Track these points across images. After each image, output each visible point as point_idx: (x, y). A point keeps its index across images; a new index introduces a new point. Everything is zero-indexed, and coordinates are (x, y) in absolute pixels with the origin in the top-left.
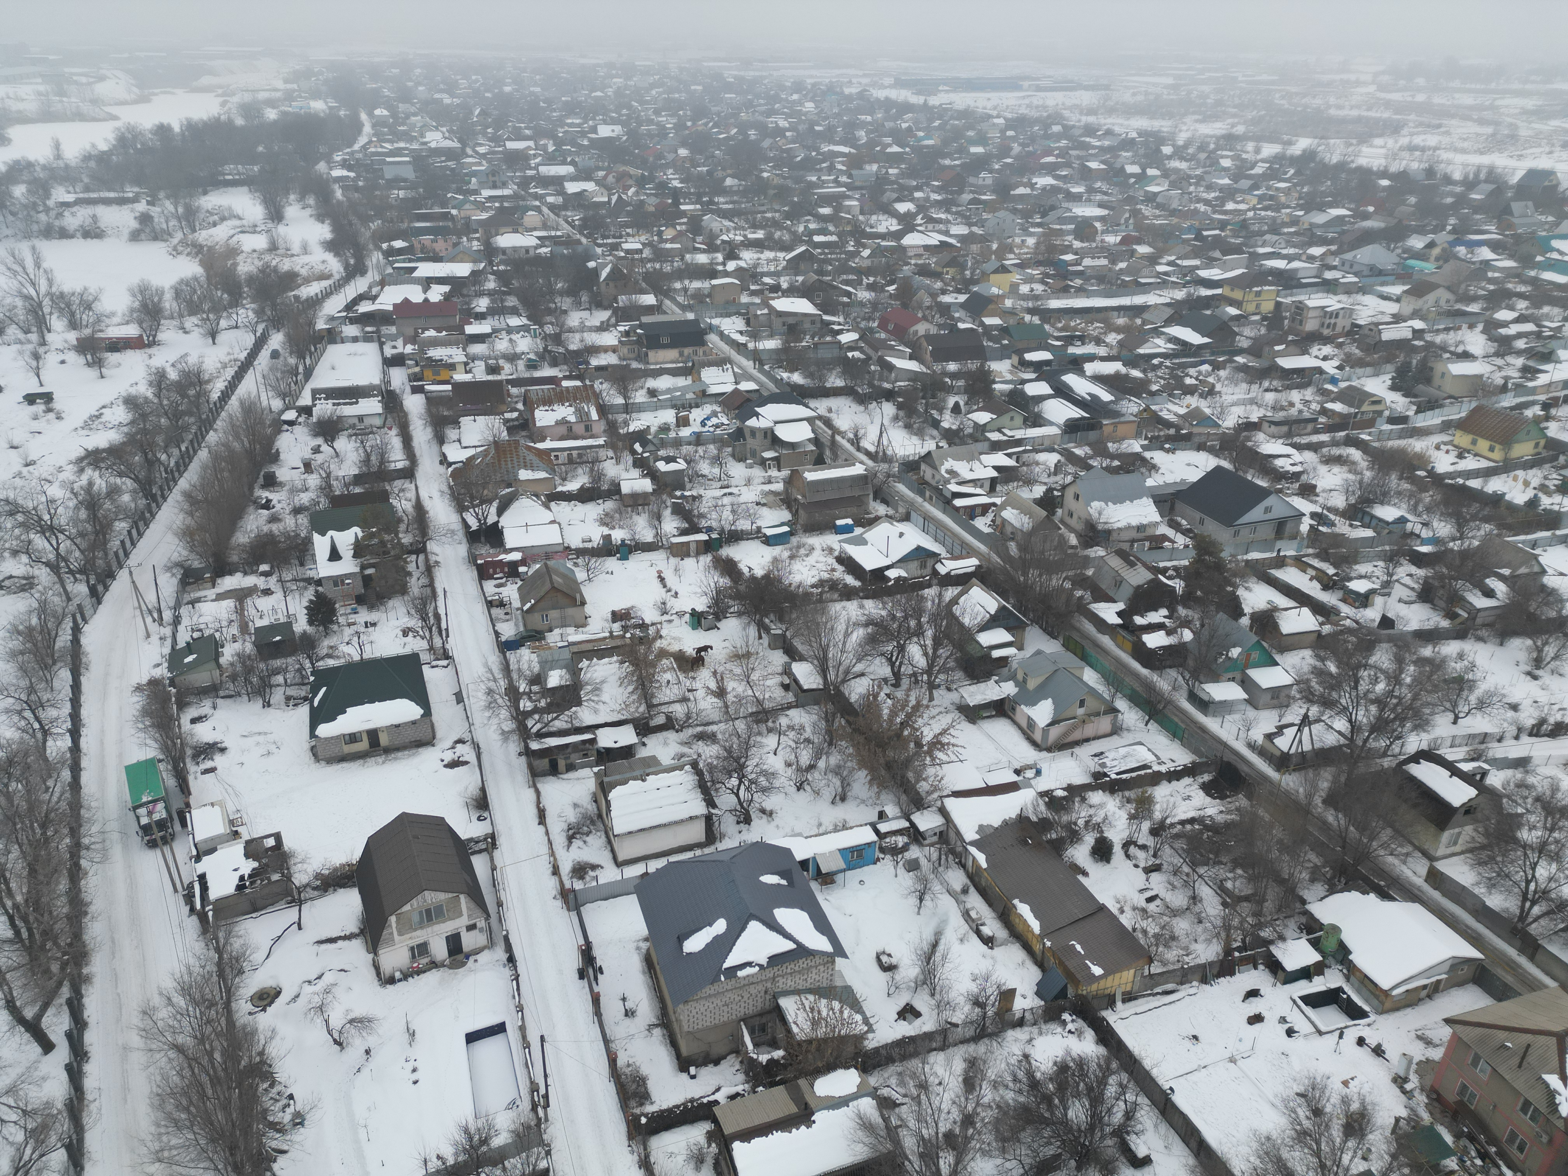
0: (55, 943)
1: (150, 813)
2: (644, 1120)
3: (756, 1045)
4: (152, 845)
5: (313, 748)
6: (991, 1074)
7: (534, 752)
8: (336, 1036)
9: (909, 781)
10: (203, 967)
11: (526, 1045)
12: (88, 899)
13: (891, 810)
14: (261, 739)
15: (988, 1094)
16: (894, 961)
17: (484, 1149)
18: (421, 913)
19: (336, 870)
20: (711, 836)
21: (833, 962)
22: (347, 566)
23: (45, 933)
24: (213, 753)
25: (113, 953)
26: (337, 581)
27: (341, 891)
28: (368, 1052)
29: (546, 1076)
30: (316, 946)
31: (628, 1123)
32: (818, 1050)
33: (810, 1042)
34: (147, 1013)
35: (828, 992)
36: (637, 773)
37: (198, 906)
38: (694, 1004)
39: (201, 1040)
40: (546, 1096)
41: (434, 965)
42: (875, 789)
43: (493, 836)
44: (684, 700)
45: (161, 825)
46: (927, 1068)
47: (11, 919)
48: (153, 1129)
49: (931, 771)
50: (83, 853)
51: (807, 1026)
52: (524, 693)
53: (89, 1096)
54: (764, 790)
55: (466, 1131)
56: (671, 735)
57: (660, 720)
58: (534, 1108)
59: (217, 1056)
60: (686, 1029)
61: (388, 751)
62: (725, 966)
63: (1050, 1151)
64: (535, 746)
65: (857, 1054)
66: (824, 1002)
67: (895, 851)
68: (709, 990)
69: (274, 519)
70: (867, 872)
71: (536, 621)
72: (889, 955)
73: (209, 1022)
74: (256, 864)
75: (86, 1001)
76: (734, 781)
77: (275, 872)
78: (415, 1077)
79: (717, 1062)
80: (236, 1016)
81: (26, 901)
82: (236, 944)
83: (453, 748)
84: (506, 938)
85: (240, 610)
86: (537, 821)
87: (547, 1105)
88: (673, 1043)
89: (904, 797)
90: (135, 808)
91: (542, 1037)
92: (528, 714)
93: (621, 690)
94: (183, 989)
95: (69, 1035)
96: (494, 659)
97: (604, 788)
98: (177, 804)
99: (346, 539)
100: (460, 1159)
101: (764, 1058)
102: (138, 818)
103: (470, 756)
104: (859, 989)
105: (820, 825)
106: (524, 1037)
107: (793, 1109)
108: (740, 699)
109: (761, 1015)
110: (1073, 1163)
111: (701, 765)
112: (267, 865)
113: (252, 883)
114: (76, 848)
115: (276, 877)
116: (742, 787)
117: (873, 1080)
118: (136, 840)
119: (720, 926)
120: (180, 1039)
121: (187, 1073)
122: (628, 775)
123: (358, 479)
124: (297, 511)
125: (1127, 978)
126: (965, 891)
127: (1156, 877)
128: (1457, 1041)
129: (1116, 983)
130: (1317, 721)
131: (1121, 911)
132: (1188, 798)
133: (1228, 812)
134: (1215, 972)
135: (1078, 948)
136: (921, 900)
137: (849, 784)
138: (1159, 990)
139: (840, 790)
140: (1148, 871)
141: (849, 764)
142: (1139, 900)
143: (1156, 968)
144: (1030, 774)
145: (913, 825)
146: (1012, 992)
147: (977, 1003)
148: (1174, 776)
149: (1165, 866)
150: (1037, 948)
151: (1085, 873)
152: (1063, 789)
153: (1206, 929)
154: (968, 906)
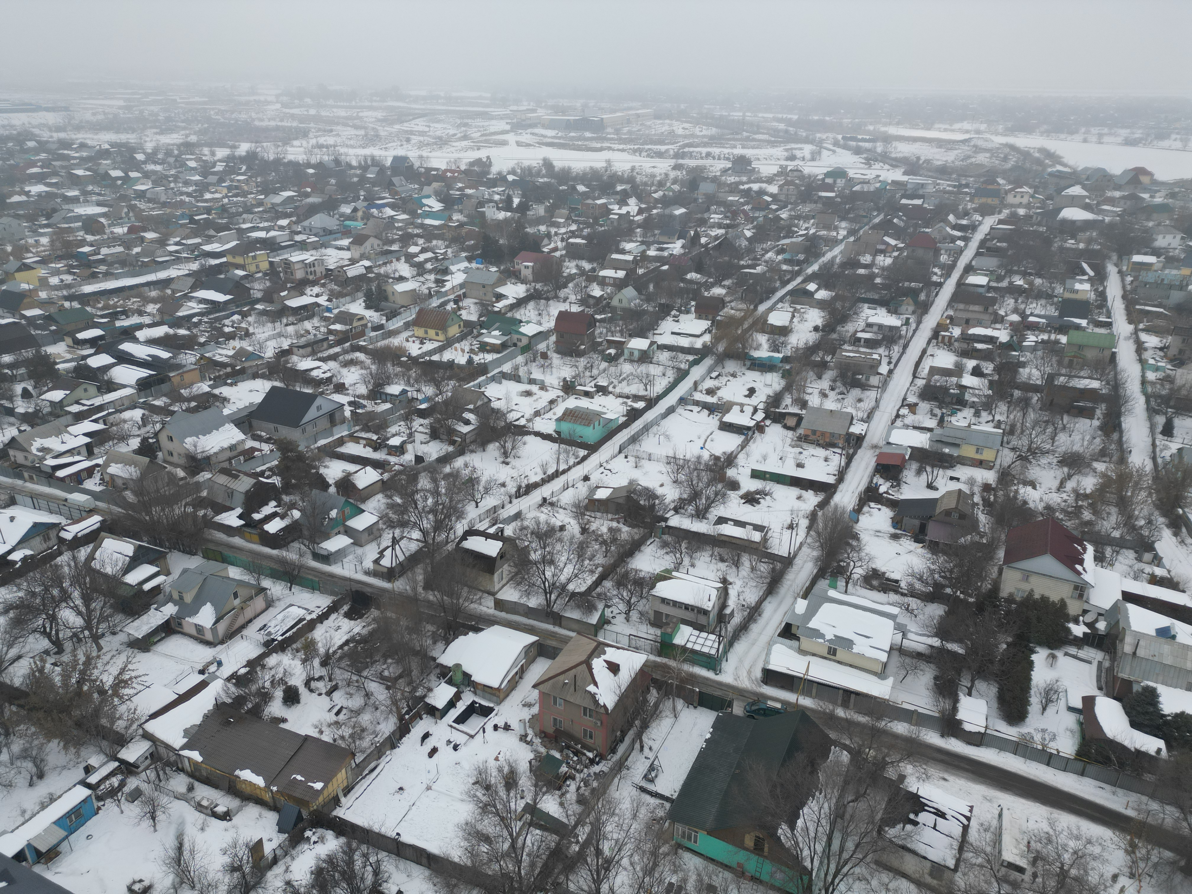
9: (104, 727)
13: (94, 761)
42: (73, 750)
49: (123, 709)
67: (113, 793)
70: (92, 825)
72: (140, 881)
89: (105, 744)
105: (24, 812)
125: (342, 777)
126: (191, 789)
127: (336, 695)
128: (543, 696)
129: (335, 785)
130: (402, 538)
131: (321, 732)
132: (339, 628)
133: (369, 624)
134: (398, 736)
135: (299, 777)
136: (153, 818)
137: (42, 760)
138: (366, 772)
139: (34, 770)
140: (329, 693)
141: (36, 742)
142: (331, 717)
143: (359, 758)
144: (213, 668)
145: (122, 762)
146: (260, 842)
147: (234, 869)
148: (323, 617)
149: (340, 684)
150: (267, 797)
151: (284, 720)
152: (245, 666)
153: (382, 712)
154: (198, 799)
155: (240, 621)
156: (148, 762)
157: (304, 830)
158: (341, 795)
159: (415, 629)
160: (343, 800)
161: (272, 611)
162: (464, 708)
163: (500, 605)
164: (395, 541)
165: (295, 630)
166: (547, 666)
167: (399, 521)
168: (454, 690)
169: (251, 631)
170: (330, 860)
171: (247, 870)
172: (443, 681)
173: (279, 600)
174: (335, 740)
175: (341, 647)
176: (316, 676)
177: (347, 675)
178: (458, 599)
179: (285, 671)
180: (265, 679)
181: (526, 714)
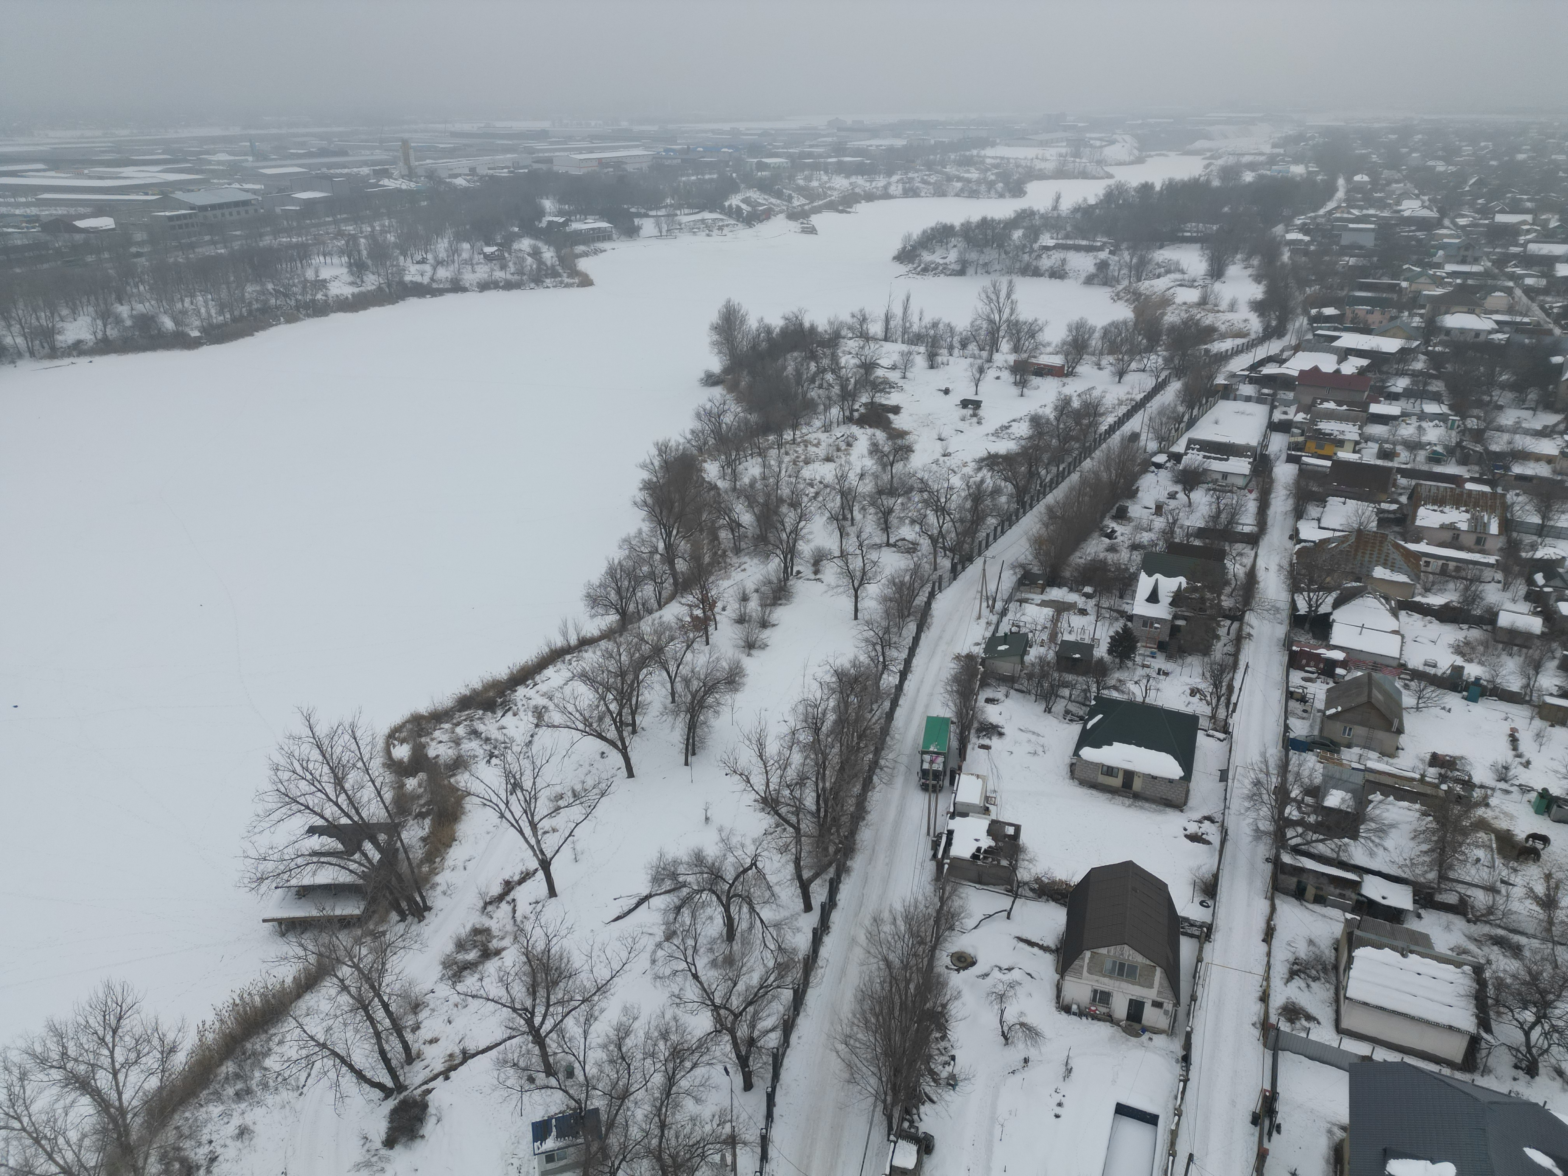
0: (838, 831)
1: (932, 762)
4: (925, 788)
5: (1072, 765)
7: (1284, 865)
8: (1006, 1029)
10: (927, 908)
11: (1172, 1152)
12: (869, 808)
14: (1033, 738)
18: (1114, 963)
19: (1054, 882)
20: (1472, 1062)
22: (1161, 611)
23: (834, 819)
24: (993, 734)
25: (871, 860)
26: (1147, 621)
27: (1053, 904)
28: (1026, 1061)
30: (1015, 940)
34: (877, 920)
36: (1399, 944)
37: (940, 856)
39: (906, 967)
41: (1109, 1018)
43: (1210, 927)
44: (1491, 889)
45: (936, 775)
47: (818, 796)
48: (850, 1016)
50: (878, 771)
52: (1294, 800)
53: (820, 962)
56: (1458, 922)
57: (1451, 898)
59: (912, 986)
61: (1137, 797)
64: (1287, 858)
69: (1112, 549)
71: (1336, 731)
73: (915, 955)
74: (993, 844)
75: (841, 886)
76: (1529, 1016)
77: (1006, 858)
78: (1058, 1110)
80: (936, 963)
81: (831, 789)
82: (956, 903)
83: (1200, 822)
84: (1188, 1036)
85: (1055, 620)
86: (1262, 937)
90: (923, 753)
91: (1191, 1156)
92: (1290, 823)
93: (1412, 844)
94: (907, 917)
95: (823, 906)
96: (1274, 752)
97: (1351, 941)
98: (953, 764)
99: (1170, 585)
102: (922, 761)
103: (1215, 838)
106: (1173, 1144)
111: (1487, 974)
112: (1001, 848)
113: (985, 858)
114: (875, 765)
115: (1004, 863)
116: (1538, 1029)
118: (915, 779)
120: (891, 957)
121: (886, 986)
122: (1385, 940)
123: (1200, 533)
124: (1134, 547)
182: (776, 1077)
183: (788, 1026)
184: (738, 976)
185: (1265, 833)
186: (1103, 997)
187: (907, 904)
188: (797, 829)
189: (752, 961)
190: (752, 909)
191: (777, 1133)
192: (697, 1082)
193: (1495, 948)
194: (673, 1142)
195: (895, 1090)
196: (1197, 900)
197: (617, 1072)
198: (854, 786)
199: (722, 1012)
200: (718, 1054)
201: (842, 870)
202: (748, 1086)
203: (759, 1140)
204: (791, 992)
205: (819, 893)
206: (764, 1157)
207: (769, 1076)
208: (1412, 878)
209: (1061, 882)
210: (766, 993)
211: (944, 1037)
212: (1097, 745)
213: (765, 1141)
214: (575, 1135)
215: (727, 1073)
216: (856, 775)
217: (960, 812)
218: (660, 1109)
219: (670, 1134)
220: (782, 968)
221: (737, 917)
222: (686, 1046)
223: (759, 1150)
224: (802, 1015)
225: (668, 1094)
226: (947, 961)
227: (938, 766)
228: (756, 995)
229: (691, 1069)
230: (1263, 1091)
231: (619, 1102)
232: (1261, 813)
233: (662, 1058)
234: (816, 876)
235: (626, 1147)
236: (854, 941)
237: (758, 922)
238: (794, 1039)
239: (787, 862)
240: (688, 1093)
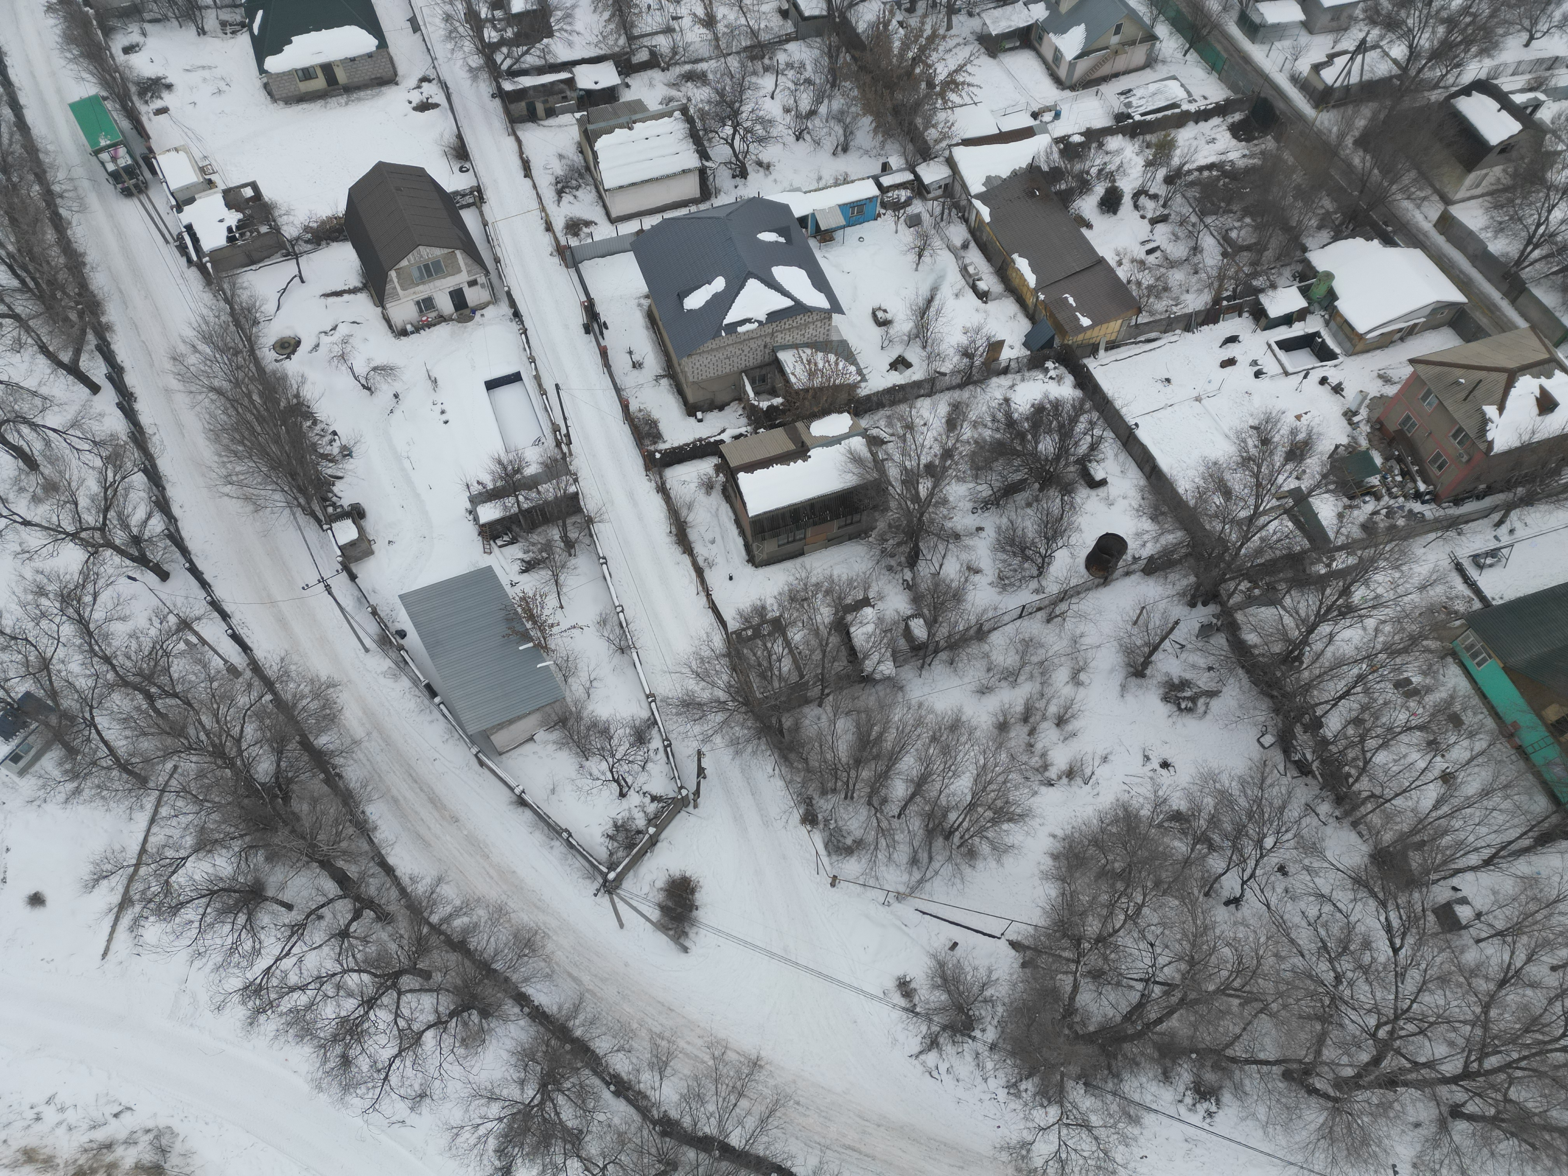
0: (64, 293)
1: (114, 159)
2: (658, 456)
3: (757, 393)
4: (127, 193)
5: (266, 86)
6: (973, 416)
7: (508, 93)
8: (363, 381)
9: (916, 128)
10: (218, 317)
11: (543, 392)
12: (81, 249)
13: (895, 161)
14: (206, 73)
15: (967, 432)
16: (889, 316)
17: (518, 476)
18: (419, 268)
19: (323, 223)
20: (706, 192)
21: (830, 318)
23: (50, 283)
24: (159, 91)
25: (125, 303)
27: (335, 245)
28: (396, 396)
29: (565, 419)
30: (323, 299)
31: (644, 457)
32: (814, 397)
33: (806, 390)
34: (176, 359)
35: (824, 346)
36: (623, 120)
37: (195, 258)
38: (697, 357)
39: (237, 384)
40: (568, 435)
41: (442, 319)
42: (880, 137)
43: (478, 189)
44: (668, 31)
45: (130, 171)
46: (914, 412)
47: (11, 268)
48: (216, 458)
49: (941, 116)
50: (58, 201)
51: (804, 377)
52: (487, 20)
53: (149, 430)
54: (761, 140)
55: (500, 462)
56: (656, 75)
57: (643, 56)
58: (558, 444)
59: (255, 397)
60: (691, 379)
61: (349, 90)
62: (726, 322)
63: (1018, 477)
64: (508, 86)
65: (850, 401)
66: (820, 355)
67: (897, 206)
68: (710, 345)
70: (868, 229)
72: (885, 311)
73: (239, 368)
74: (240, 216)
75: (114, 347)
76: (728, 130)
77: (262, 223)
78: (445, 417)
79: (721, 408)
80: (264, 363)
81: (19, 250)
82: (244, 296)
83: (419, 87)
84: (509, 294)
86: (522, 173)
87: (569, 443)
88: (680, 392)
89: (910, 147)
90: (97, 153)
91: (557, 386)
92: (494, 47)
93: (596, 17)
94: (204, 337)
95: (109, 378)
97: (589, 138)
98: (139, 149)
100: (499, 484)
101: (764, 405)
102: (103, 164)
103: (439, 97)
104: (854, 343)
105: (820, 179)
106: (540, 385)
107: (792, 447)
108: (732, 29)
109: (761, 367)
110: (1037, 486)
111: (692, 111)
112: (251, 216)
113: (242, 235)
114: (49, 196)
115: (264, 229)
116: (737, 137)
117: (864, 423)
118: (109, 188)
119: (719, 284)
120: (216, 383)
121: (231, 411)
122: (612, 123)
125: (1113, 328)
126: (965, 246)
127: (1161, 228)
128: (1414, 380)
129: (1102, 333)
130: (1375, 47)
131: (1120, 263)
132: (1213, 141)
133: (1252, 156)
134: (1200, 320)
135: (1071, 300)
136: (920, 256)
137: (852, 133)
138: (1142, 338)
139: (842, 139)
140: (1154, 222)
141: (853, 109)
142: (1140, 252)
143: (1143, 318)
144: (1048, 117)
145: (917, 177)
146: (1001, 343)
147: (966, 353)
148: (1203, 116)
149: (1173, 217)
150: (1030, 301)
151: (1089, 226)
152: (1081, 134)
153: (1200, 280)
154: (967, 261)
155: (1106, 70)
156: (940, 192)
157: (1047, 359)
158: (1102, 346)
159: (1306, 195)
160: (1102, 352)
161: (1148, 75)
162: (1301, 333)
163: (1446, 223)
164: (1362, 48)
165: (1160, 115)
166: (1450, 345)
167: (1389, 15)
168: (1302, 303)
169: (1110, 90)
170: (1057, 405)
171: (977, 363)
172: (1297, 284)
173: (1164, 62)
174: (1129, 282)
175: (1200, 169)
176: (1152, 191)
177: (1186, 210)
178: (1392, 183)
179: (1121, 166)
180: (1095, 162)
181: (1375, 388)
182: (185, 552)
183: (162, 505)
184: (73, 494)
185: (479, 69)
186: (427, 304)
187: (195, 325)
188: (16, 317)
189: (76, 472)
190: (34, 426)
191: (221, 592)
192: (110, 606)
193: (689, 84)
194: (129, 664)
195: (302, 490)
196: (456, 169)
197: (19, 652)
198: (44, 233)
199: (83, 535)
200: (110, 571)
201: (102, 332)
202: (164, 576)
203: (209, 608)
204: (141, 474)
205: (97, 370)
206: (225, 616)
207: (178, 555)
208: (609, 52)
209: (330, 219)
210: (116, 491)
211: (315, 422)
212: (277, 50)
213: (216, 605)
214: (25, 725)
215: (134, 579)
216: (37, 220)
217: (183, 201)
218: (92, 650)
219: (120, 660)
220: (114, 459)
221: (22, 443)
222: (72, 586)
223: (216, 614)
224: (168, 487)
225: (90, 634)
226: (273, 355)
227: (125, 160)
228: (106, 499)
229: (95, 600)
230: (582, 303)
231: (45, 673)
232: (466, 49)
233: (55, 611)
234: (78, 352)
235: (85, 700)
236: (168, 391)
237: (51, 434)
238: (176, 511)
239: (33, 357)
240: (108, 620)
